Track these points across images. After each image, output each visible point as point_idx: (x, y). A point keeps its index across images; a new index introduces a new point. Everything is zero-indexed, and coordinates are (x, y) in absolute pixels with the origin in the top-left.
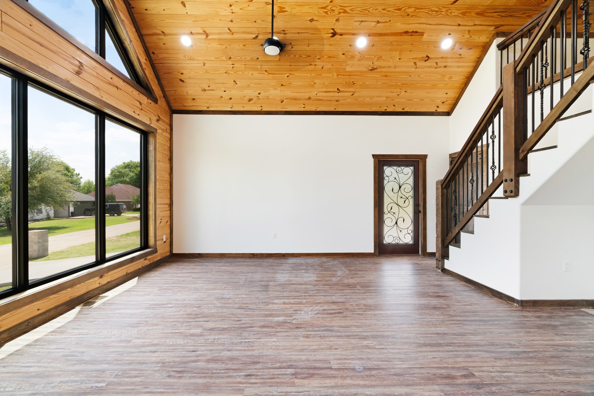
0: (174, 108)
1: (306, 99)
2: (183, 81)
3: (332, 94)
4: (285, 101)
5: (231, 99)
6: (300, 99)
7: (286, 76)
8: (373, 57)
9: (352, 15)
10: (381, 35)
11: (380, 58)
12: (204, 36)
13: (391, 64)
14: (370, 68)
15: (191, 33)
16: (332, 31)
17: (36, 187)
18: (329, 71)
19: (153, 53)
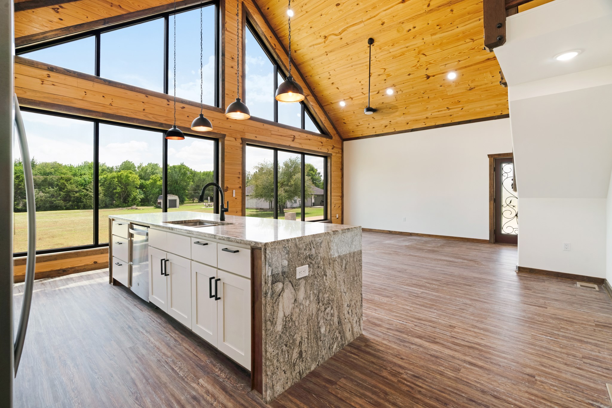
0: (344, 138)
1: (425, 119)
2: (345, 123)
3: (444, 112)
4: (409, 122)
5: (374, 128)
6: (420, 120)
7: (404, 108)
8: (467, 81)
9: (436, 63)
10: (466, 67)
11: (473, 81)
12: (351, 100)
13: (486, 82)
14: (468, 89)
15: (344, 100)
16: (427, 76)
17: (293, 185)
18: (435, 98)
19: (329, 113)
